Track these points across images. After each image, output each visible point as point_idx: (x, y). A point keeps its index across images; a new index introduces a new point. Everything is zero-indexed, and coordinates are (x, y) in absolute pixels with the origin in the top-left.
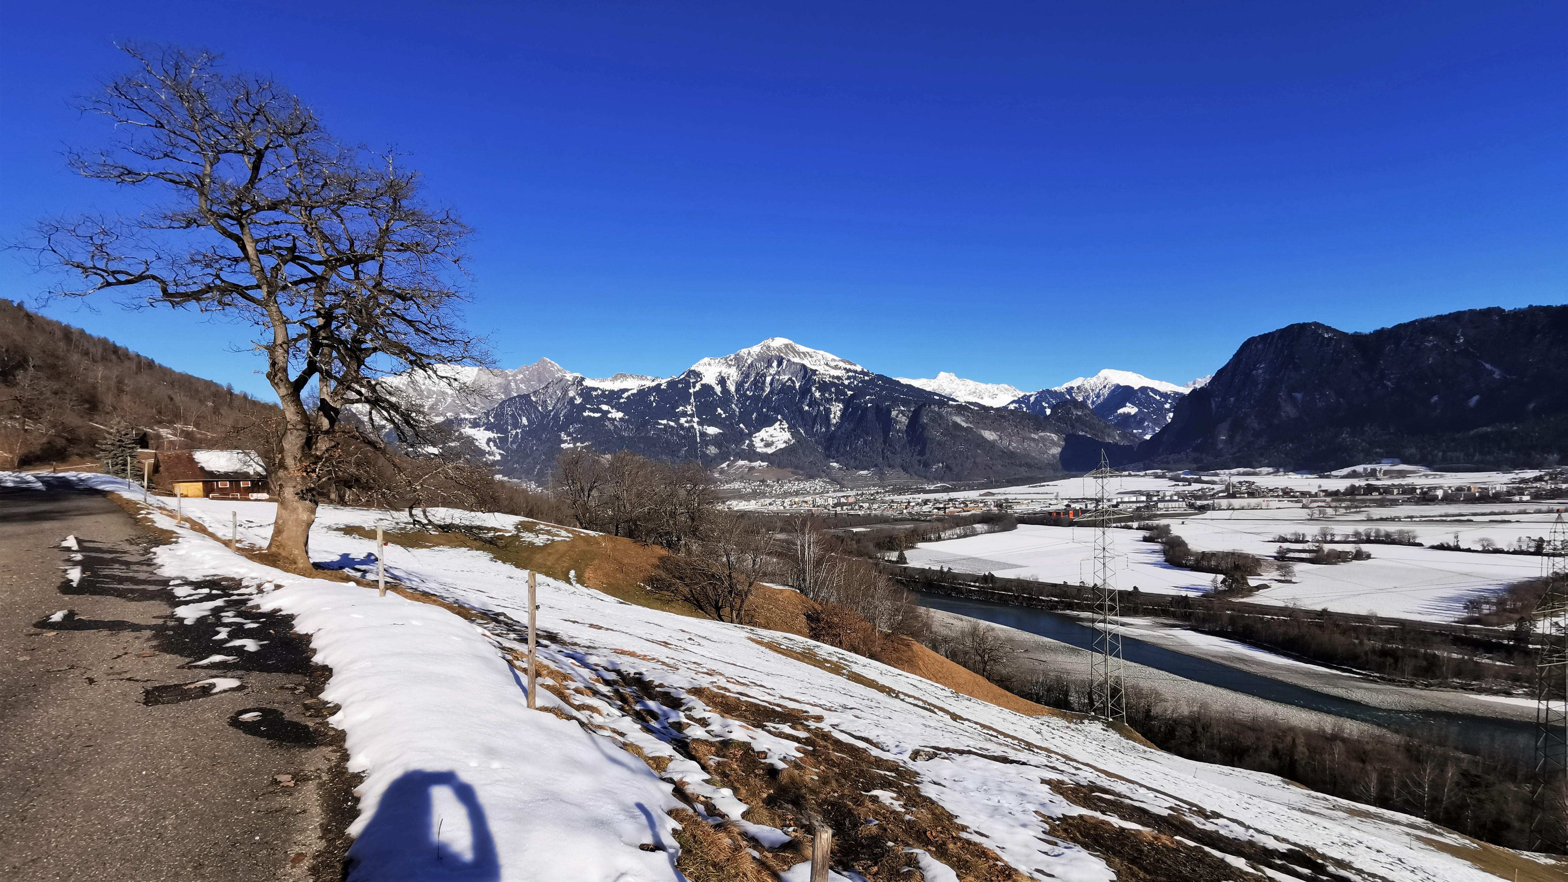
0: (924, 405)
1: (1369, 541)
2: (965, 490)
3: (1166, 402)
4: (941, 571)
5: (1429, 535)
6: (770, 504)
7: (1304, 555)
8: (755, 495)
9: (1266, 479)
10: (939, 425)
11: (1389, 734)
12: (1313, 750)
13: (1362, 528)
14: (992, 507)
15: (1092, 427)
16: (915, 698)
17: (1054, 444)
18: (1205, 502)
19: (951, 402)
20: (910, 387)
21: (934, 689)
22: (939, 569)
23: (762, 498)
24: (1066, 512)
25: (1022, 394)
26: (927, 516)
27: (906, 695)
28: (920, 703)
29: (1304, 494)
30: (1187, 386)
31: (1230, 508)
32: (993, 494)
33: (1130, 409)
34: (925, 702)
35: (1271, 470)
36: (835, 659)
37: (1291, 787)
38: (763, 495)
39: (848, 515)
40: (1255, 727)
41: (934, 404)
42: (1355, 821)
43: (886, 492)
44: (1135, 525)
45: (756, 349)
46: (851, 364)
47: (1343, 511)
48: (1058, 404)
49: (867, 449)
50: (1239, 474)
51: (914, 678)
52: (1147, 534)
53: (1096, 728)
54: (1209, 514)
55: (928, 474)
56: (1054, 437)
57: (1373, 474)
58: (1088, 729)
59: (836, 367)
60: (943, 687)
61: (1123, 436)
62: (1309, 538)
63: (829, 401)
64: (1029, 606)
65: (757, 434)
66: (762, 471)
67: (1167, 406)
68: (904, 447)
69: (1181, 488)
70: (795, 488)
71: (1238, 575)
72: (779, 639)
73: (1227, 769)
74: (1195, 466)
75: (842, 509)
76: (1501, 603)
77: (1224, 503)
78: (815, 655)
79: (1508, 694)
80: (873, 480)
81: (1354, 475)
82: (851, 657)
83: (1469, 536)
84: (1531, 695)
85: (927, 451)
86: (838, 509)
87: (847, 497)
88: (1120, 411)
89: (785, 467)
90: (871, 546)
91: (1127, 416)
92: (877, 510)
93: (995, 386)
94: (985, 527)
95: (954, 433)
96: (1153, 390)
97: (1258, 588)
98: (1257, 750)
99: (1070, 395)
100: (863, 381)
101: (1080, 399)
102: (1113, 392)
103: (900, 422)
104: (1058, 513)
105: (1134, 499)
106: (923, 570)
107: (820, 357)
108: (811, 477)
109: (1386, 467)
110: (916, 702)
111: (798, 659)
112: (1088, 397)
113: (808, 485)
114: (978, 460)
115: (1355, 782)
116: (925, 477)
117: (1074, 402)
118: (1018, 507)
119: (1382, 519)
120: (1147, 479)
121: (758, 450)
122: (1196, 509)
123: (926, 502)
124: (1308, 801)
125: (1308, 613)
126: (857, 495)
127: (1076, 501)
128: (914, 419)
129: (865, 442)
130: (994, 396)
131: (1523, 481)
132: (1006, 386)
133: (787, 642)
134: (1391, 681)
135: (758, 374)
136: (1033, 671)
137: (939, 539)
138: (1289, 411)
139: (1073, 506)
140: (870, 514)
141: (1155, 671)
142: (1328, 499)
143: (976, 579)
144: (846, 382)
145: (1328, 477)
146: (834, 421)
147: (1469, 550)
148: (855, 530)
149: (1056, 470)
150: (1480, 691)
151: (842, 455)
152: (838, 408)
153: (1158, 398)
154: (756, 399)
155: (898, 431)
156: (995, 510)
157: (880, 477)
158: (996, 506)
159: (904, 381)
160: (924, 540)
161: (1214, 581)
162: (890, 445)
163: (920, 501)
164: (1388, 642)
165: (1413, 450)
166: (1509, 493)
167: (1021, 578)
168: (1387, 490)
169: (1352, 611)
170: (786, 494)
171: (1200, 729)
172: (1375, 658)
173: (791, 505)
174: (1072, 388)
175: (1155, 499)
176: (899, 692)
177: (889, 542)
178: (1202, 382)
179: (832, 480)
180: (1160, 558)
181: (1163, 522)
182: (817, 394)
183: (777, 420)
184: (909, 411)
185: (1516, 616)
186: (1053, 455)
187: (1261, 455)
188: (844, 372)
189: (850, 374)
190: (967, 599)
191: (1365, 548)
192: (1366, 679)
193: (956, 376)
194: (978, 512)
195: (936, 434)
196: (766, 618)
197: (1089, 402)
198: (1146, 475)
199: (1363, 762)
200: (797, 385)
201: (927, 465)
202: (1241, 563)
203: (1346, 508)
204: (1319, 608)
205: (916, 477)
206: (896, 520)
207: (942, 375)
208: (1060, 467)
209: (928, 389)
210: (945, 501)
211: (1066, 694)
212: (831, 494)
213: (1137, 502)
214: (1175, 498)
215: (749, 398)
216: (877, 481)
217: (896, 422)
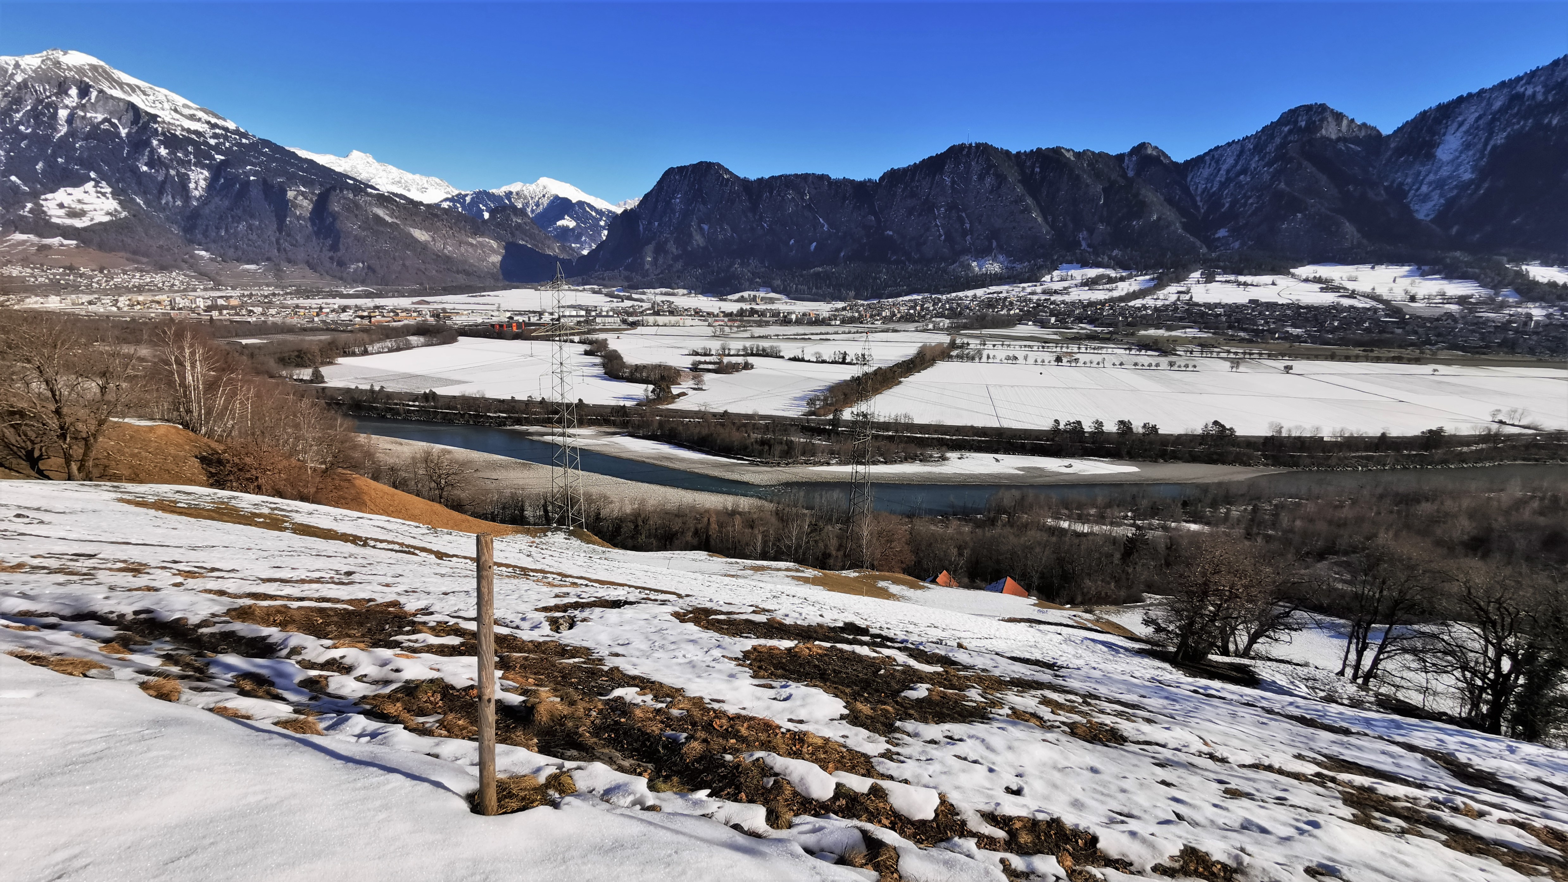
0: (333, 188)
1: (752, 355)
2: (393, 296)
3: (601, 219)
4: (372, 391)
5: (789, 349)
6: (90, 303)
7: (711, 367)
8: (55, 287)
9: (683, 300)
10: (356, 216)
11: (766, 504)
12: (721, 525)
13: (748, 344)
14: (428, 317)
15: (532, 237)
16: (389, 542)
17: (494, 251)
18: (636, 319)
19: (369, 190)
20: (311, 162)
21: (407, 528)
22: (368, 387)
23: (72, 293)
24: (509, 325)
25: (456, 192)
26: (347, 325)
27: (376, 540)
28: (397, 547)
29: (709, 314)
30: (620, 206)
31: (656, 325)
32: (428, 303)
33: (568, 222)
34: (401, 544)
35: (685, 291)
36: (266, 511)
37: (714, 558)
38: (75, 289)
39: (231, 322)
40: (680, 514)
41: (348, 189)
42: (758, 575)
43: (287, 294)
44: (576, 339)
45: (32, 62)
46: (219, 118)
47: (735, 329)
48: (496, 208)
49: (254, 237)
50: (662, 294)
51: (380, 520)
52: (587, 347)
53: (559, 538)
54: (640, 330)
55: (345, 275)
56: (494, 244)
57: (754, 299)
58: (551, 540)
59: (192, 117)
60: (417, 524)
61: (563, 248)
62: (713, 352)
63: (186, 164)
64: (476, 423)
65: (49, 196)
66: (68, 252)
67: (602, 223)
68: (308, 238)
69: (616, 304)
70: (136, 281)
71: (664, 385)
72: (169, 495)
73: (668, 554)
74: (626, 284)
75: (221, 314)
76: (826, 399)
77: (651, 319)
78: (236, 510)
79: (828, 464)
80: (267, 278)
81: (742, 300)
82: (288, 505)
83: (810, 351)
84: (841, 463)
85: (341, 246)
86: (215, 314)
87: (228, 298)
88: (560, 223)
89: (111, 250)
90: (272, 364)
91: (566, 229)
92: (274, 316)
93: (425, 179)
94: (422, 339)
95: (375, 227)
96: (589, 205)
97: (680, 395)
98: (682, 533)
99: (510, 200)
100: (240, 145)
101: (520, 206)
102: (552, 202)
103: (301, 206)
104: (501, 326)
105: (574, 313)
106: (348, 390)
107: (161, 97)
108: (163, 268)
109: (762, 294)
110: (391, 546)
111: (213, 519)
112: (527, 204)
113: (158, 278)
114: (407, 263)
115: (747, 544)
116: (341, 279)
117: (514, 208)
118: (458, 318)
119: (760, 337)
120: (585, 294)
121: (54, 220)
122: (629, 324)
123: (344, 309)
124: (727, 567)
125: (714, 415)
126: (243, 295)
127: (520, 313)
128: (321, 205)
129: (250, 227)
130: (423, 190)
131: (837, 310)
132: (437, 180)
133: (184, 497)
134: (766, 464)
135: (40, 101)
136: (488, 491)
137: (365, 353)
138: (698, 240)
139: (516, 318)
140: (265, 322)
141: (601, 476)
142: (726, 319)
143: (416, 397)
144: (212, 142)
145: (725, 300)
146: (197, 193)
147: (809, 361)
148: (244, 342)
149: (497, 280)
150: (815, 464)
151: (214, 242)
152: (201, 176)
153: (594, 214)
154: (41, 141)
155: (299, 218)
156: (431, 320)
157: (276, 275)
158: (433, 316)
159: (303, 153)
160: (346, 354)
161: (646, 390)
162: (289, 235)
163: (336, 307)
164: (765, 433)
165: (779, 282)
166: (830, 319)
167: (467, 394)
168: (763, 314)
169: (743, 412)
170: (119, 290)
171: (640, 523)
172: (756, 447)
173: (132, 306)
174: (511, 193)
175: (593, 314)
176: (367, 539)
177: (298, 356)
178: (632, 203)
179: (201, 274)
180: (600, 371)
181: (601, 336)
182: (163, 151)
183: (90, 179)
184: (313, 193)
185: (833, 408)
186: (493, 264)
187: (679, 277)
188: (206, 126)
189: (217, 131)
190: (406, 420)
191: (751, 360)
192: (752, 463)
193: (374, 158)
194: (412, 322)
195: (352, 226)
196: (132, 467)
197: (529, 210)
198: (584, 290)
199: (752, 528)
200: (124, 132)
201: (341, 264)
202: (666, 374)
203: (738, 327)
204: (721, 410)
205: (328, 278)
206: (304, 330)
207: (356, 154)
208: (501, 277)
209: (338, 169)
210: (369, 308)
211: (522, 510)
212: (199, 293)
213: (577, 316)
214: (611, 313)
215: (24, 137)
216: (271, 278)
217: (296, 206)
